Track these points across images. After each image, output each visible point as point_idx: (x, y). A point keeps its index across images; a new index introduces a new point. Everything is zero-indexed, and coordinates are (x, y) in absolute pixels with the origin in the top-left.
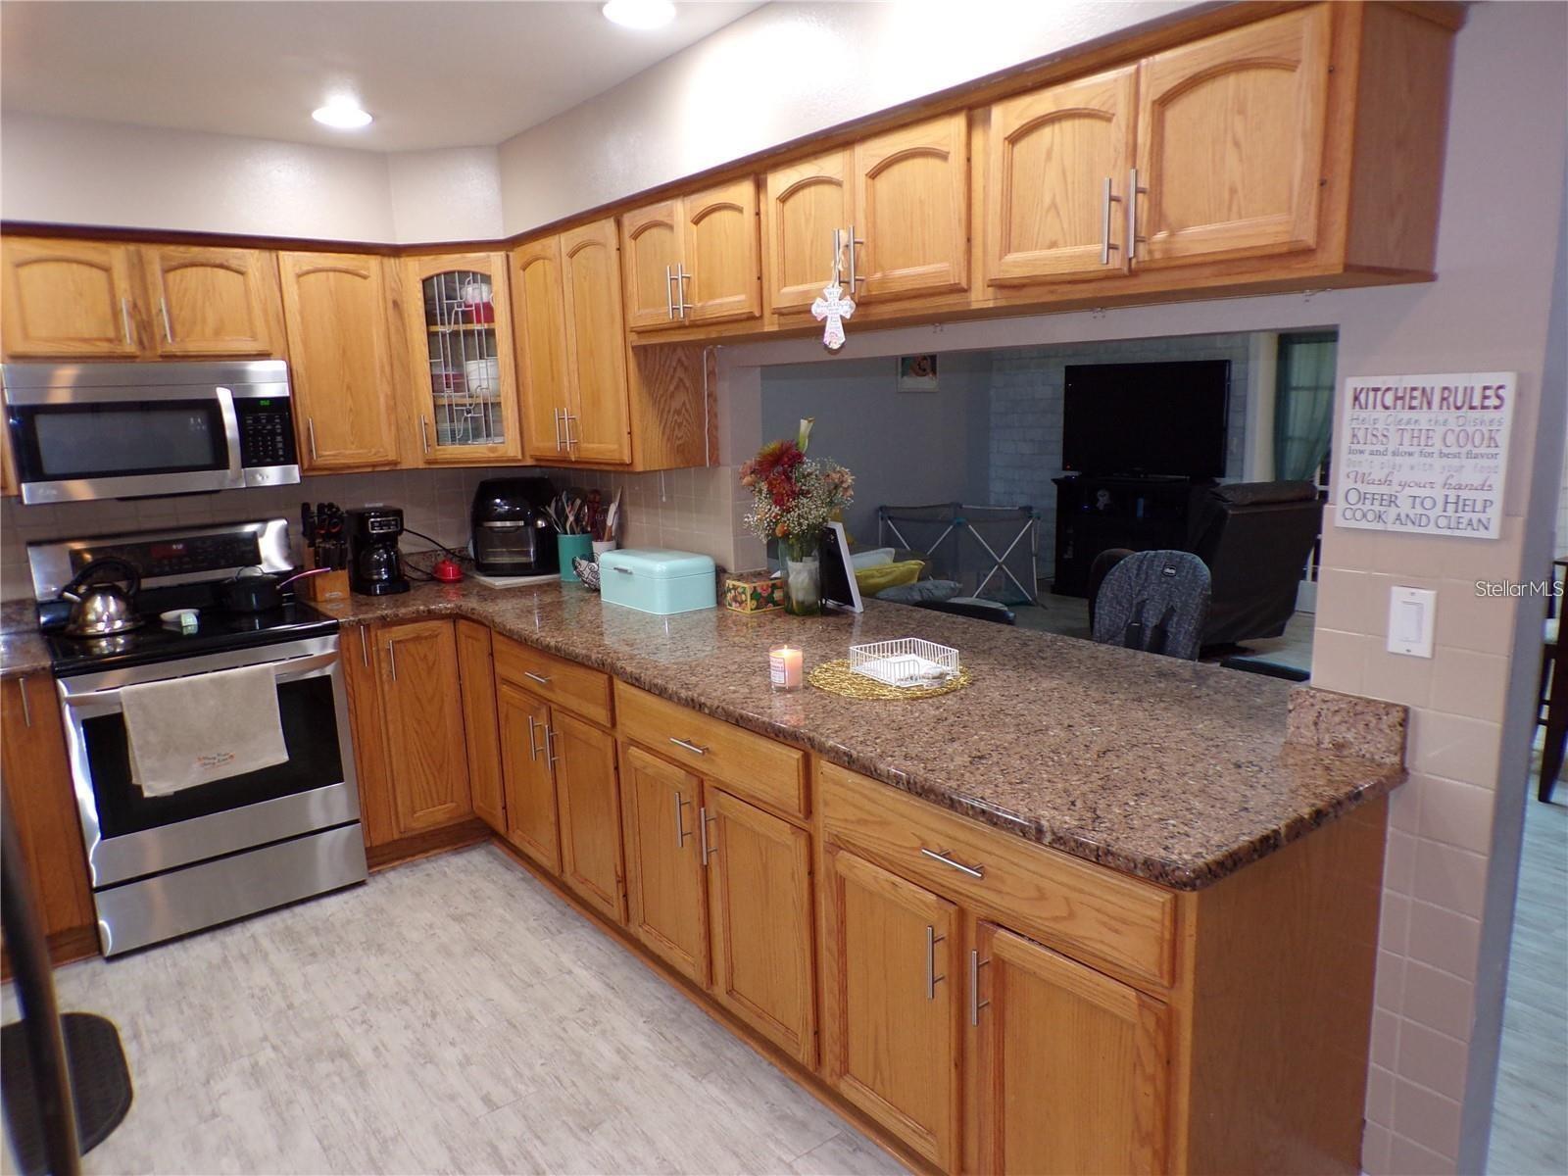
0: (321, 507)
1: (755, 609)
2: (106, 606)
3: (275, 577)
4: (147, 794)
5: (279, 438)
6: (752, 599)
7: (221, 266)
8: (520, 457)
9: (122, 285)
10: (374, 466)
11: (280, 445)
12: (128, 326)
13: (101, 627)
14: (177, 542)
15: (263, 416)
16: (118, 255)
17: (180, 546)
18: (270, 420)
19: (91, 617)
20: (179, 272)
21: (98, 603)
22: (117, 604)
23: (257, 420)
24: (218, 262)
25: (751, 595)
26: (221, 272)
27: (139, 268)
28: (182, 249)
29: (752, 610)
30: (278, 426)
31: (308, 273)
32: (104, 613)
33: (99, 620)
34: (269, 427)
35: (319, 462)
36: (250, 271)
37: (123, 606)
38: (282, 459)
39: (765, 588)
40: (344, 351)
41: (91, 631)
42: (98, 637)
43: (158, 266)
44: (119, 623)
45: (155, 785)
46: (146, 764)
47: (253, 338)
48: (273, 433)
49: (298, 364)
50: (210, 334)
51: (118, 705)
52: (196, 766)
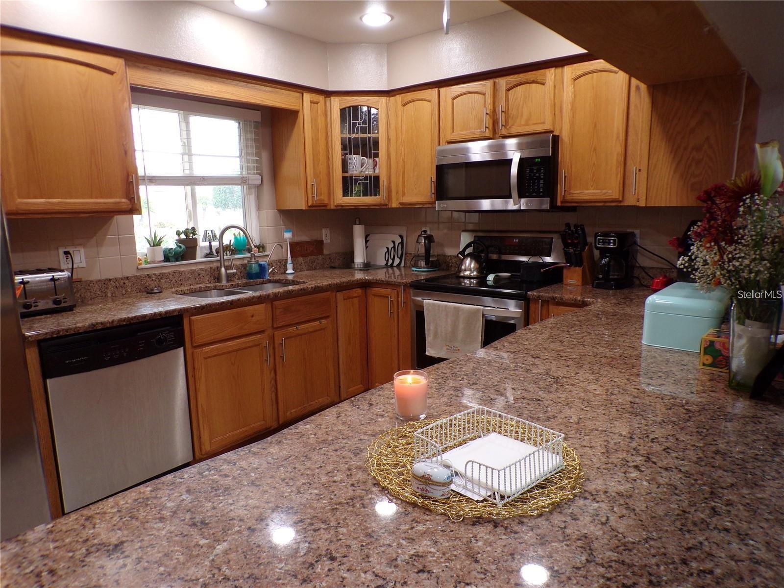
0: (576, 226)
1: (710, 366)
4: (427, 353)
5: (542, 182)
7: (533, 82)
9: (489, 100)
10: (605, 202)
11: (542, 186)
12: (488, 121)
13: (467, 273)
14: (516, 238)
15: (535, 168)
16: (486, 86)
17: (517, 240)
18: (539, 170)
19: (463, 267)
20: (514, 89)
21: (468, 261)
22: (475, 265)
23: (532, 170)
24: (532, 80)
26: (534, 85)
27: (495, 89)
28: (516, 76)
30: (542, 174)
31: (580, 76)
32: (470, 267)
33: (465, 270)
34: (537, 175)
36: (547, 82)
37: (477, 266)
38: (541, 194)
40: (595, 126)
41: (462, 274)
42: (464, 277)
43: (504, 89)
44: (475, 273)
45: (430, 352)
46: (429, 339)
47: (543, 123)
48: (539, 178)
49: (565, 136)
50: (523, 122)
51: (423, 307)
52: (445, 348)
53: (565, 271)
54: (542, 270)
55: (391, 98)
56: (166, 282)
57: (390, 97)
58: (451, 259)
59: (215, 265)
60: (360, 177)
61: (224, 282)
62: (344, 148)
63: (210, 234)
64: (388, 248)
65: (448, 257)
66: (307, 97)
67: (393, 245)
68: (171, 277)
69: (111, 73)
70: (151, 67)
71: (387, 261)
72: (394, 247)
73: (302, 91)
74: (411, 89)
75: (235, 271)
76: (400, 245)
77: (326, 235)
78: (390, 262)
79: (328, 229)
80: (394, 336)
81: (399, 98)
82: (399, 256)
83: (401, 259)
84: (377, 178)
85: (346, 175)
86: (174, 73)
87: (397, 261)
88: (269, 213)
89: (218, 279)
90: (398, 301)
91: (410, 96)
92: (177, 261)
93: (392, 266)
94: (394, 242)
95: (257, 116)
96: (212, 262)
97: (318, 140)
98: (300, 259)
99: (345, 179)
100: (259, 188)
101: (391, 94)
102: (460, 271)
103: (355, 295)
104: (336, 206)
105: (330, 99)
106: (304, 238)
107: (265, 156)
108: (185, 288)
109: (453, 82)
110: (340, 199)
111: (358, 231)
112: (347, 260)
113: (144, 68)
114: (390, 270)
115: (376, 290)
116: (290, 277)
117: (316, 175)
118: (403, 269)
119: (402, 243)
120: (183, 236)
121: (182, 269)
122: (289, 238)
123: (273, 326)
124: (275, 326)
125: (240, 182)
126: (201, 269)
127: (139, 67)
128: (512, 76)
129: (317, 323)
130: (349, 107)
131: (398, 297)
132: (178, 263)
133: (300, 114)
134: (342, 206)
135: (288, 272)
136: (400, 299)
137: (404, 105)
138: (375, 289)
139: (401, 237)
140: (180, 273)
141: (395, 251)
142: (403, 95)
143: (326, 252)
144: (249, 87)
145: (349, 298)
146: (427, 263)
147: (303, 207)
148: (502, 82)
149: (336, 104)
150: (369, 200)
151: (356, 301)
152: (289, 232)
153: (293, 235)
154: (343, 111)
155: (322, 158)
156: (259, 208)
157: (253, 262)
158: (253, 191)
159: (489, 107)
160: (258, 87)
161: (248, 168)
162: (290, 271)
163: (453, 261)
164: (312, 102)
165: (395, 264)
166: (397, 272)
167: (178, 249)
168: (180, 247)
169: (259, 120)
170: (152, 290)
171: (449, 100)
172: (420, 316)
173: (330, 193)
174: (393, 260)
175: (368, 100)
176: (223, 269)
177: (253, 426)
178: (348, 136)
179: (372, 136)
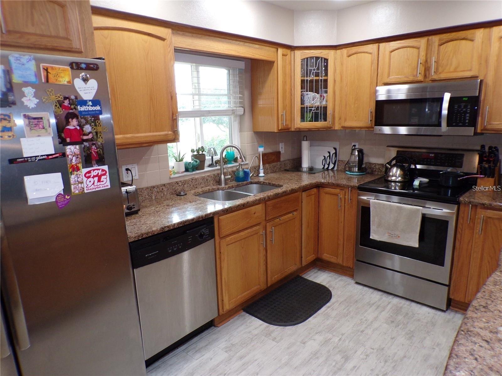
0: (490, 148)
2: (396, 172)
3: (462, 174)
4: (371, 237)
5: (468, 115)
7: (464, 39)
9: (423, 53)
11: (468, 118)
12: (421, 69)
13: (394, 178)
14: (433, 153)
15: (463, 104)
16: (422, 42)
17: (433, 155)
18: (466, 107)
19: (391, 174)
20: (445, 45)
21: (395, 170)
22: (400, 172)
23: (460, 107)
24: (463, 37)
26: (464, 42)
27: (428, 45)
28: (448, 34)
30: (469, 110)
32: (396, 173)
33: (393, 176)
34: (464, 110)
35: (489, 127)
36: (476, 39)
37: (402, 173)
38: (467, 124)
41: (390, 179)
42: (391, 181)
43: (437, 44)
44: (400, 178)
45: (374, 236)
46: (373, 227)
47: (470, 70)
48: (466, 112)
49: (490, 80)
50: (452, 69)
51: (369, 204)
52: (387, 235)
53: (479, 180)
54: (459, 179)
55: (338, 51)
56: (187, 187)
57: (337, 50)
58: (375, 166)
59: (216, 172)
60: (313, 107)
61: (223, 185)
62: (302, 87)
63: (213, 151)
64: (325, 157)
65: (373, 164)
66: (281, 51)
67: (328, 155)
68: (190, 183)
69: (163, 39)
70: (187, 34)
71: (324, 166)
72: (330, 156)
73: (277, 47)
74: (355, 44)
75: (230, 176)
76: (334, 155)
77: (282, 148)
78: (326, 166)
79: (283, 143)
80: (341, 223)
81: (345, 51)
82: (333, 162)
83: (334, 164)
84: (325, 108)
85: (303, 106)
86: (200, 38)
87: (331, 166)
88: (248, 134)
89: (219, 182)
90: (345, 198)
91: (354, 49)
92: (193, 171)
93: (328, 169)
94: (329, 153)
95: (242, 65)
96: (214, 170)
97: (285, 82)
98: (267, 165)
99: (302, 109)
100: (241, 117)
101: (338, 48)
102: (389, 176)
103: (313, 193)
104: (296, 129)
105: (294, 53)
106: (269, 150)
107: (247, 94)
108: (200, 190)
109: (391, 39)
110: (298, 124)
111: (305, 145)
112: (296, 165)
113: (183, 35)
114: (326, 172)
115: (327, 190)
116: (262, 179)
117: (284, 108)
118: (336, 172)
119: (336, 153)
120: (195, 153)
121: (196, 177)
122: (262, 152)
123: (265, 219)
124: (267, 219)
125: (231, 113)
126: (208, 176)
127: (179, 34)
128: (444, 35)
129: (291, 215)
130: (307, 58)
131: (345, 195)
132: (194, 172)
133: (275, 64)
134: (300, 129)
135: (260, 175)
136: (346, 197)
137: (349, 56)
138: (326, 189)
139: (335, 149)
140: (196, 179)
141: (330, 158)
142: (348, 48)
143: (282, 159)
144: (245, 46)
145: (310, 195)
146: (360, 169)
147: (276, 131)
148: (436, 39)
149: (299, 55)
150: (320, 124)
151: (313, 197)
152: (262, 147)
153: (264, 149)
154: (303, 60)
155: (288, 95)
156: (241, 130)
157: (241, 169)
158: (238, 119)
159: (422, 58)
160: (251, 45)
161: (235, 103)
162: (262, 174)
163: (377, 167)
164: (283, 55)
165: (330, 168)
166: (331, 173)
167: (195, 163)
168: (196, 162)
169: (244, 68)
170: (180, 193)
171: (387, 53)
172: (365, 212)
173: (292, 119)
174: (329, 165)
175: (321, 52)
176: (223, 176)
177: (253, 289)
178: (306, 78)
179: (323, 78)
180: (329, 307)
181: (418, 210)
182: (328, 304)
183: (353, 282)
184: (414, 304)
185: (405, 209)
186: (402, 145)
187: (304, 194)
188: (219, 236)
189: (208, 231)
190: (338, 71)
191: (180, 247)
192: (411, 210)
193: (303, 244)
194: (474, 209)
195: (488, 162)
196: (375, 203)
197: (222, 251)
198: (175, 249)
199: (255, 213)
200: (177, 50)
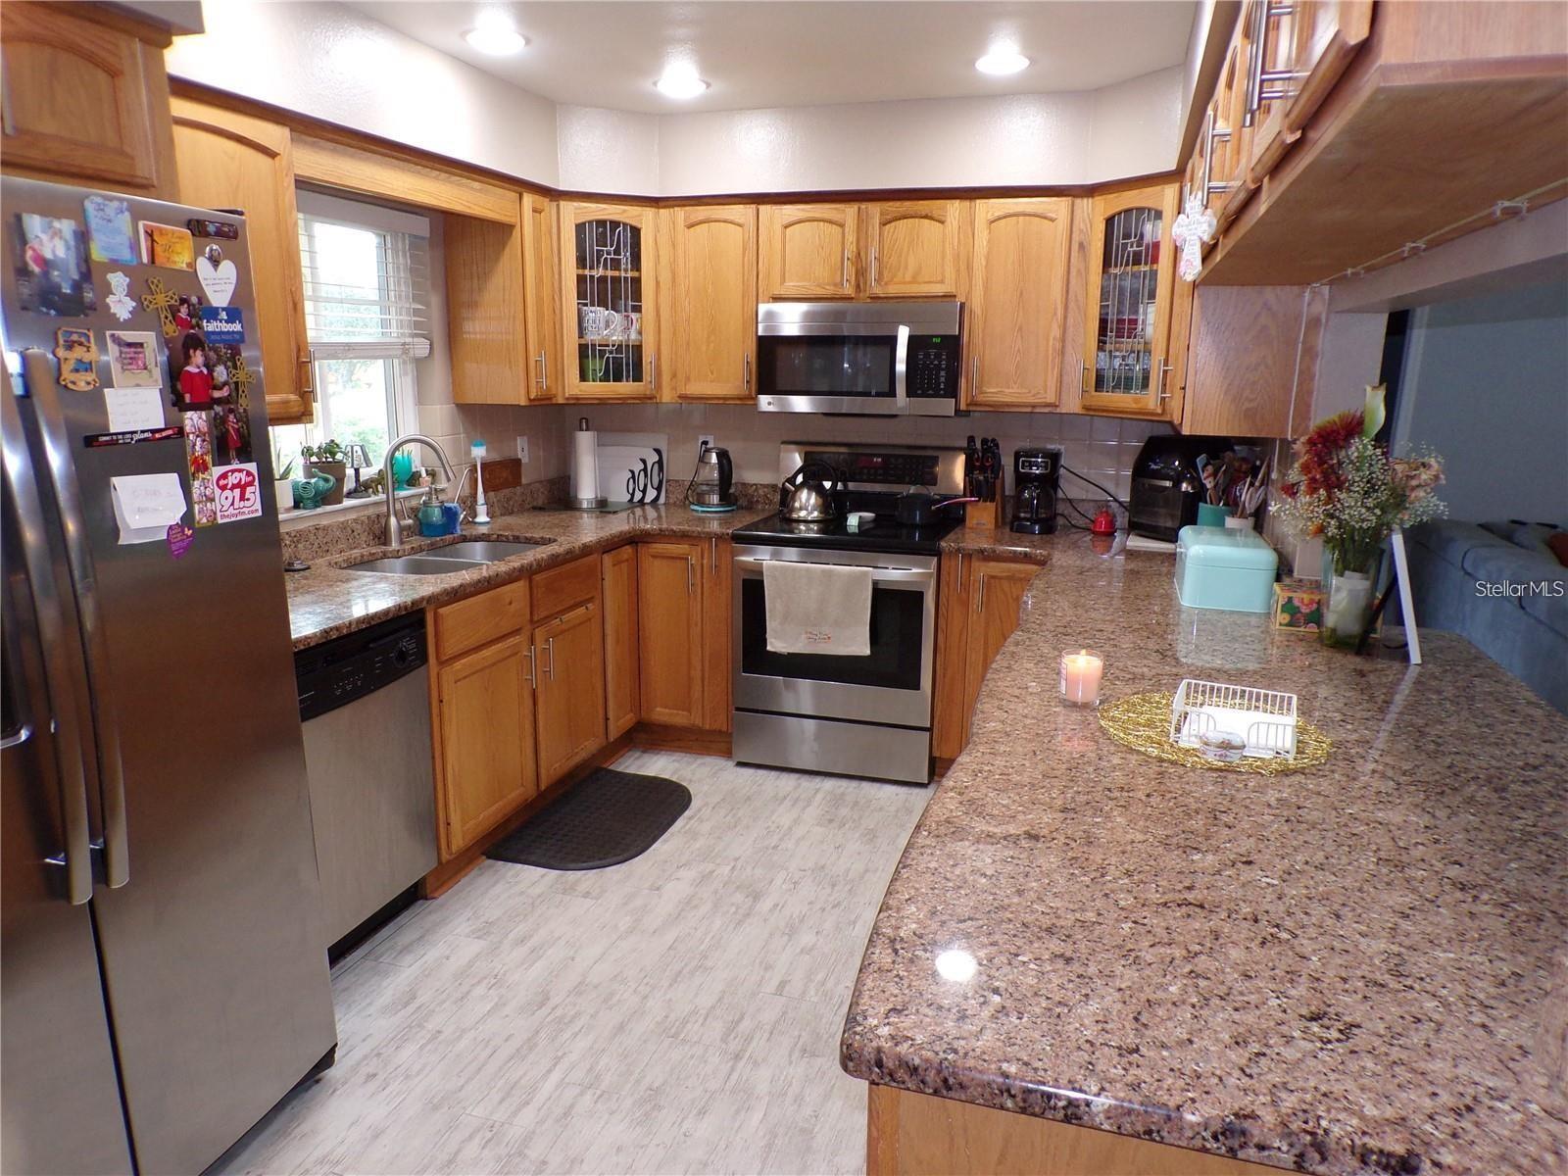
0: (984, 441)
1: (1286, 625)
2: (808, 499)
4: (769, 648)
5: (943, 373)
6: (1283, 611)
7: (926, 217)
8: (1159, 411)
9: (851, 238)
10: (1034, 407)
11: (943, 379)
12: (849, 271)
13: (803, 514)
14: (878, 456)
15: (933, 351)
16: (849, 212)
17: (879, 460)
18: (938, 356)
19: (797, 505)
20: (893, 224)
21: (804, 494)
22: (816, 500)
23: (926, 356)
24: (924, 213)
25: (1283, 606)
26: (927, 221)
27: (862, 222)
28: (898, 204)
29: (1281, 625)
30: (944, 362)
31: (999, 219)
32: (807, 504)
33: (801, 509)
34: (936, 362)
35: (981, 398)
36: (949, 220)
37: (820, 501)
38: (942, 392)
39: (1306, 601)
40: (1021, 294)
41: (795, 516)
42: (799, 521)
43: (877, 221)
44: (816, 514)
45: (777, 643)
46: (771, 625)
47: (942, 282)
48: (938, 368)
49: (976, 303)
50: (908, 278)
51: (761, 573)
52: (804, 636)
53: (969, 509)
54: (933, 508)
55: (662, 211)
56: (306, 549)
57: (659, 208)
58: (756, 489)
59: (371, 511)
60: (608, 346)
61: (395, 545)
62: (581, 295)
63: (360, 453)
64: (632, 472)
65: (752, 486)
66: (528, 199)
67: (642, 467)
68: (312, 537)
69: (271, 154)
70: (322, 143)
71: (633, 495)
72: (645, 470)
73: (520, 189)
74: (705, 200)
75: (411, 521)
76: (656, 467)
77: (521, 449)
78: (638, 496)
79: (525, 438)
80: (696, 625)
81: (680, 214)
82: (655, 485)
83: (659, 489)
84: (638, 349)
85: (583, 341)
86: (352, 156)
87: (651, 494)
88: (441, 413)
89: (383, 537)
90: (702, 565)
91: (702, 212)
92: (317, 507)
93: (641, 501)
94: (644, 461)
95: (422, 226)
96: (366, 506)
97: (541, 280)
98: (492, 494)
99: (583, 350)
100: (420, 364)
101: (661, 204)
102: (792, 510)
103: (626, 556)
104: (567, 399)
105: (558, 206)
106: (495, 457)
107: (436, 301)
108: (338, 558)
109: (782, 200)
110: (573, 386)
111: (585, 440)
112: (561, 497)
113: (313, 145)
114: (638, 511)
115: (659, 547)
116: (484, 530)
117: (541, 344)
118: (663, 509)
119: (660, 462)
120: (314, 459)
121: (325, 522)
122: (482, 458)
123: (531, 621)
124: (536, 618)
125: (400, 352)
126: (355, 521)
127: (306, 143)
128: (891, 204)
129: (582, 610)
130: (590, 222)
131: (702, 558)
132: (319, 510)
133: (516, 233)
134: (578, 399)
135: (478, 520)
136: (705, 561)
137: (691, 226)
138: (655, 545)
139: (658, 451)
140: (325, 528)
141: (646, 476)
142: (687, 208)
143: (524, 481)
144: (451, 182)
145: (620, 562)
146: (726, 498)
147: (523, 402)
148: (875, 209)
149: (572, 214)
150: (625, 388)
151: (624, 566)
152: (482, 445)
153: (487, 450)
154: (580, 228)
155: (547, 312)
156: (421, 399)
157: (435, 503)
158: (410, 367)
159: (851, 249)
160: (464, 181)
161: (401, 324)
162: (482, 518)
163: (761, 492)
164: (535, 211)
165: (648, 500)
166: (651, 513)
167: (321, 483)
168: (327, 480)
169: (426, 233)
170: (292, 564)
171: (778, 228)
172: (753, 591)
173: (559, 373)
174: (644, 492)
175: (625, 211)
176: (393, 520)
177: (510, 797)
178: (587, 272)
179: (630, 274)
180: (690, 818)
181: (866, 573)
182: (687, 813)
183: (730, 764)
184: (865, 785)
185: (839, 574)
186: (812, 439)
187: (607, 559)
188: (438, 658)
189: (414, 645)
190: (664, 261)
191: (359, 683)
192: (850, 575)
193: (610, 688)
194: (966, 563)
195: (983, 469)
196: (775, 568)
197: (446, 698)
198: (349, 688)
199: (510, 603)
200: (303, 184)
